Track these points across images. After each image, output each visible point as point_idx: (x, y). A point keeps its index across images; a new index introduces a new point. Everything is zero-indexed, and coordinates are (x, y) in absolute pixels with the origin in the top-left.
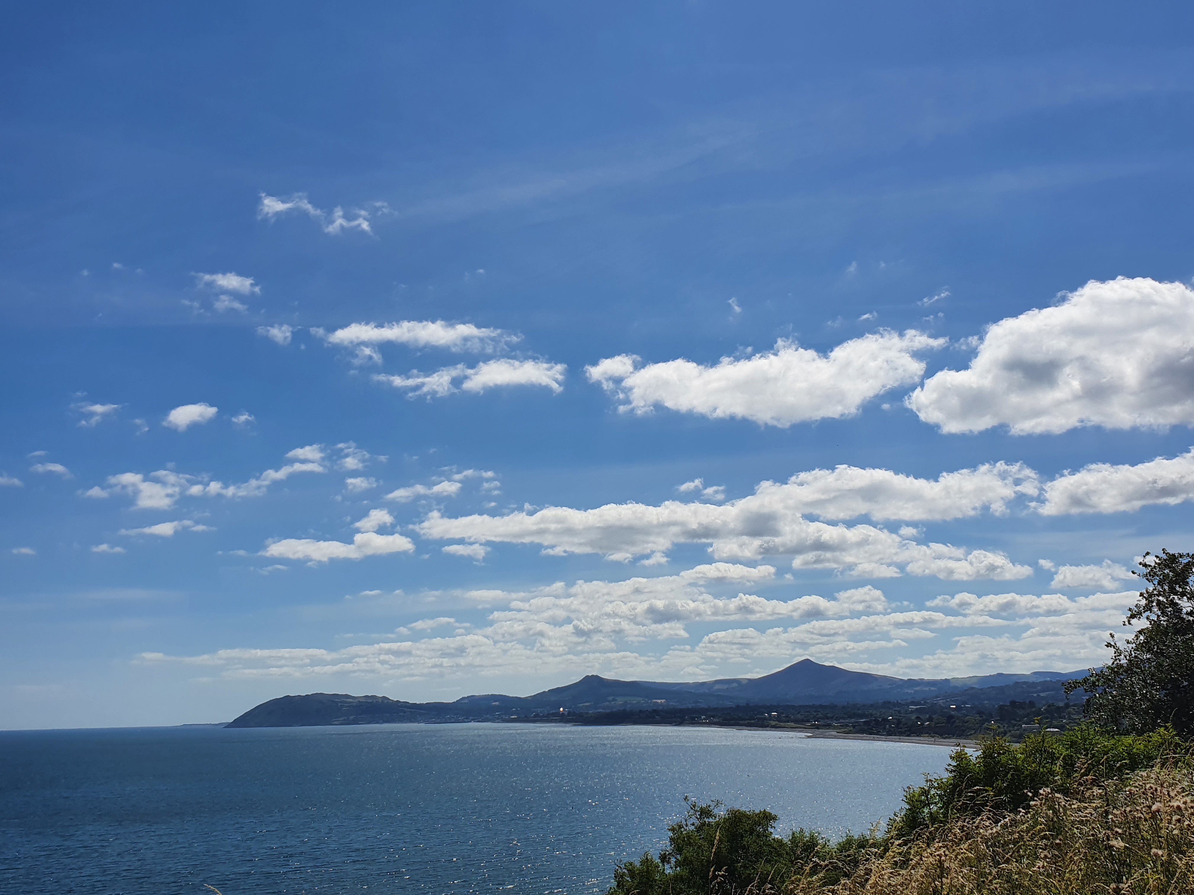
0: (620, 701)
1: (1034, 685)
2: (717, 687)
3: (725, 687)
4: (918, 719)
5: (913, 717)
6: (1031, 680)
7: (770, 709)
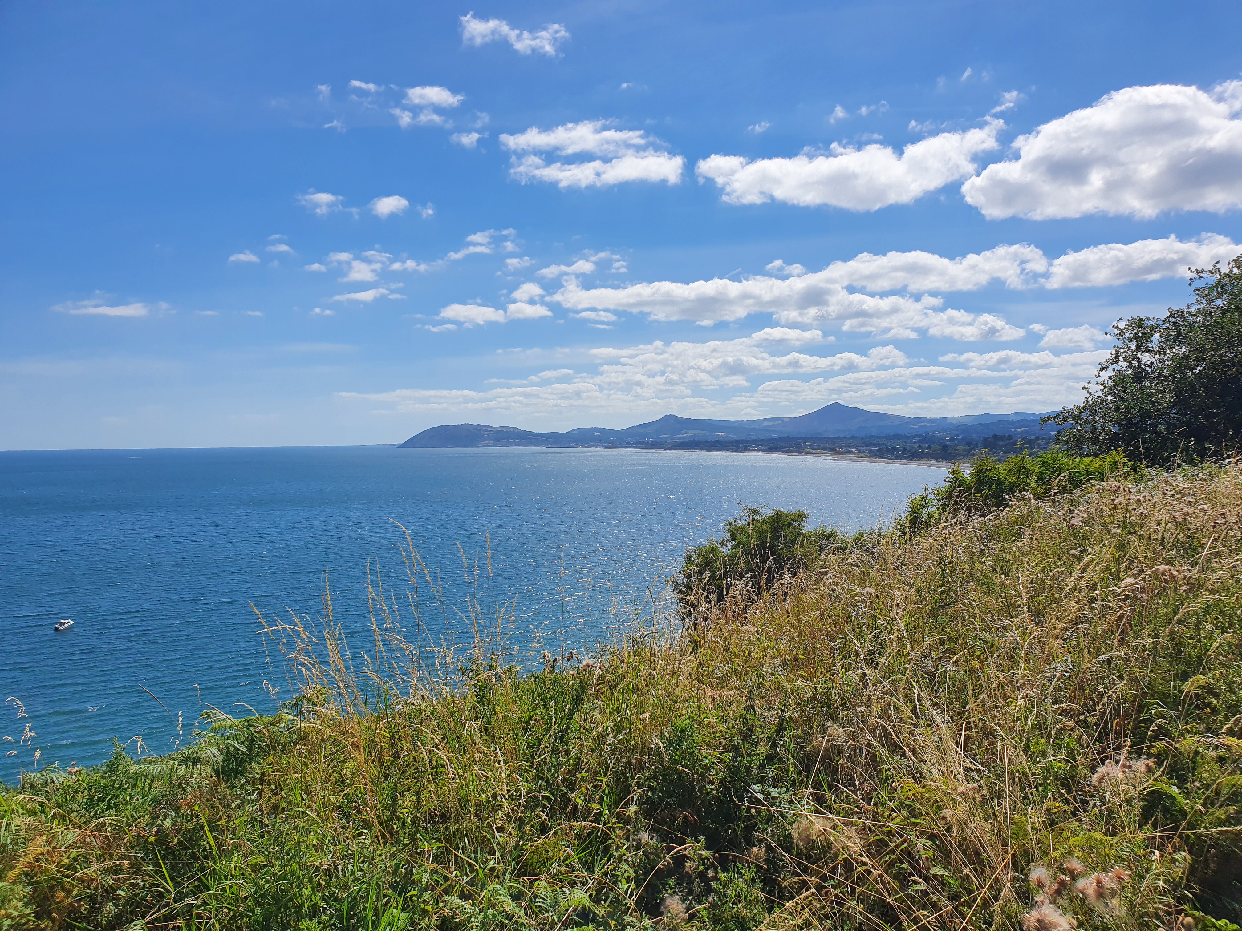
0: (691, 433)
1: (1013, 422)
2: (766, 423)
3: (771, 423)
4: (920, 447)
5: (916, 446)
6: (1011, 419)
7: (805, 439)
